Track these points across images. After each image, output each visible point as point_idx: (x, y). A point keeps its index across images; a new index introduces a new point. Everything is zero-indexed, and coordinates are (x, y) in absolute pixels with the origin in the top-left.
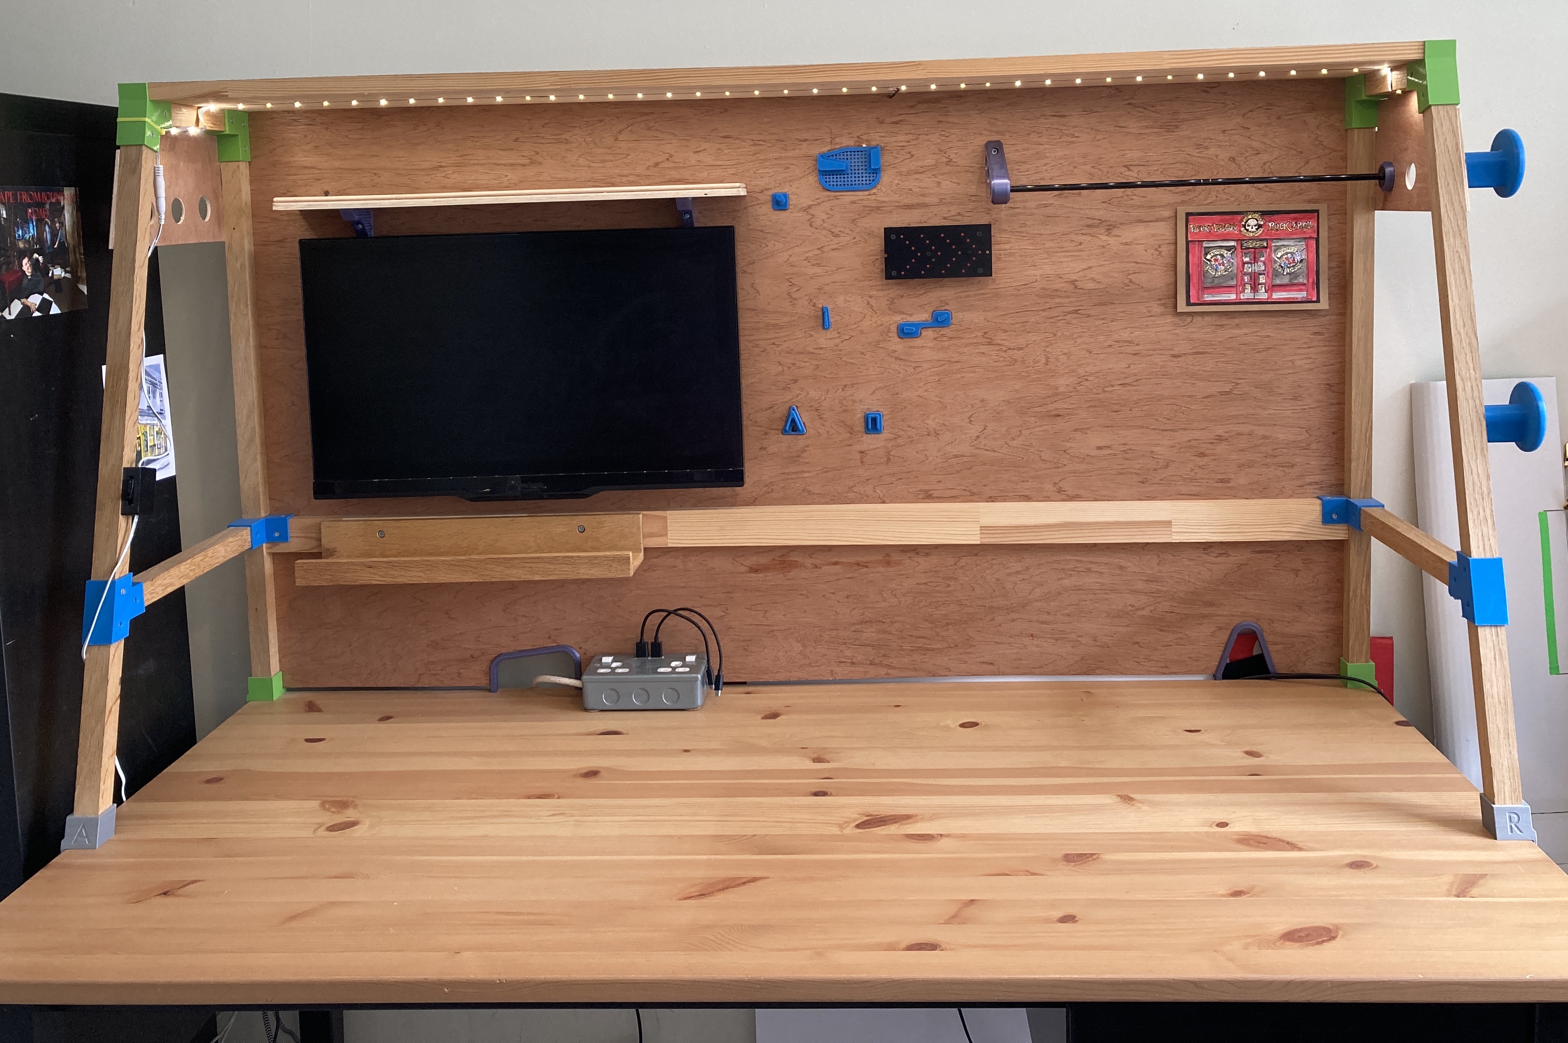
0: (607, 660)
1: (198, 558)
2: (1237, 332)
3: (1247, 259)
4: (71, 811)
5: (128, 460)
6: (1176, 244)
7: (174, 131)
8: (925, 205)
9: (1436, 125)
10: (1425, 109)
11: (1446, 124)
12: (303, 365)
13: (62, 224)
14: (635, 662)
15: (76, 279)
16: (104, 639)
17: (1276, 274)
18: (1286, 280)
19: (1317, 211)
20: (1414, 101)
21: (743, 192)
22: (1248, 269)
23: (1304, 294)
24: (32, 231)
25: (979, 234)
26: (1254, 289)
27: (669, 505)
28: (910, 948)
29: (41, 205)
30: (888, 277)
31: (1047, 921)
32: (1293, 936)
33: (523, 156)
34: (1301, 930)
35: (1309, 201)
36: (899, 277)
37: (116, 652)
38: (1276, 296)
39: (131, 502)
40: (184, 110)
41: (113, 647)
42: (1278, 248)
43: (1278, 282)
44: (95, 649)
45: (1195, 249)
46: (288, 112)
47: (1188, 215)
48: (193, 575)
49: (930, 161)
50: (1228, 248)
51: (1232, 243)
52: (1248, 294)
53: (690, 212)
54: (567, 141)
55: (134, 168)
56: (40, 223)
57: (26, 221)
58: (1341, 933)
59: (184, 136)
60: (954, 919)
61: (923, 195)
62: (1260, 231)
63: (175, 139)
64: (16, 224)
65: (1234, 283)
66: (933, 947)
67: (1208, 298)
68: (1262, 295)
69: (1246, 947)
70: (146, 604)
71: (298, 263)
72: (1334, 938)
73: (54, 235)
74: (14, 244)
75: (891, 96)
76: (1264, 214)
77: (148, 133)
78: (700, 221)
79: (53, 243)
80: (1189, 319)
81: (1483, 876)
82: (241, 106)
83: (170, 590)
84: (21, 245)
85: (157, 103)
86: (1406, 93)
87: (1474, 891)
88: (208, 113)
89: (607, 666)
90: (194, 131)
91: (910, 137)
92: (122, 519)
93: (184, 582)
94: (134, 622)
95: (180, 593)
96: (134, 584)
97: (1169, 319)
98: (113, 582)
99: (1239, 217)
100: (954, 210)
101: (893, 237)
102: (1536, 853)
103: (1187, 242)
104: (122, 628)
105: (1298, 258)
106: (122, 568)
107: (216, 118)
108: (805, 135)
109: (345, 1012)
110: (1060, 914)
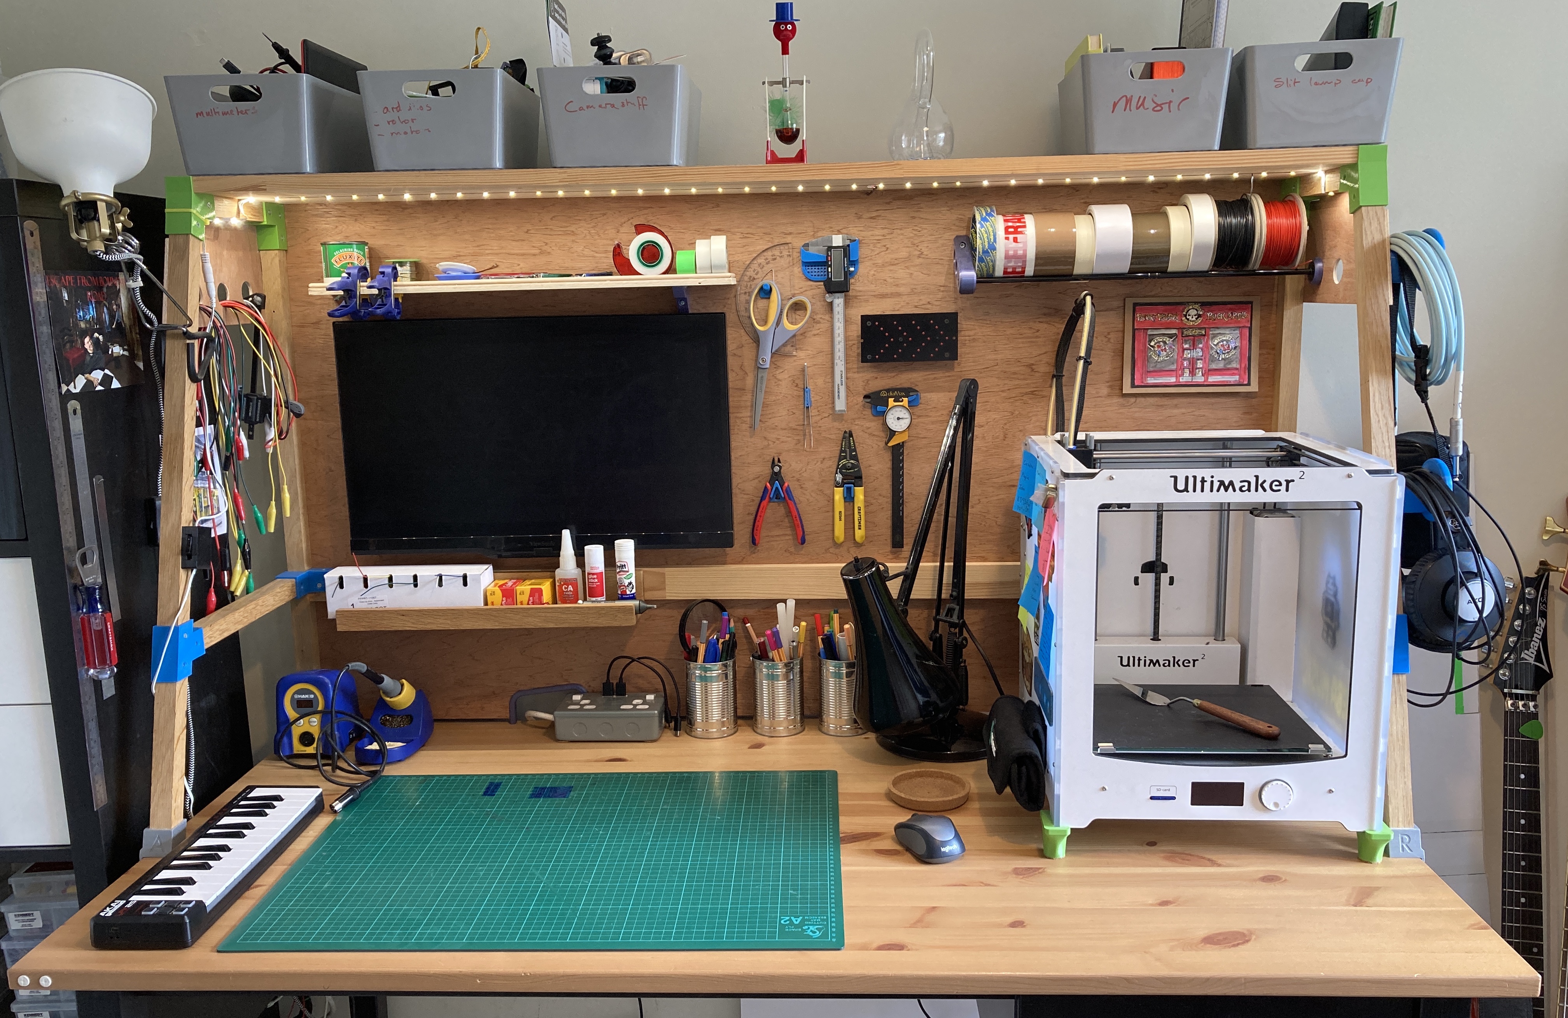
0: (577, 697)
1: (251, 606)
2: (1176, 411)
3: (1186, 346)
4: (148, 825)
5: (186, 520)
6: (1123, 331)
7: (217, 222)
8: (899, 295)
9: (1366, 224)
10: (1355, 209)
11: (1375, 224)
12: (339, 435)
13: (119, 306)
14: (602, 699)
15: (133, 357)
16: (170, 677)
17: (1213, 360)
18: (1221, 365)
19: (1251, 303)
20: (1345, 202)
21: (733, 282)
22: (1187, 355)
23: (1237, 378)
24: (92, 313)
25: (946, 321)
26: (1192, 373)
27: (666, 564)
28: (880, 948)
29: (99, 288)
30: (864, 360)
31: (1000, 926)
32: (1213, 940)
33: (534, 247)
34: (1220, 934)
35: (1245, 295)
36: (873, 360)
37: (182, 689)
38: (1212, 379)
39: (190, 557)
40: (226, 202)
41: (178, 684)
42: (1215, 336)
43: (1213, 366)
44: (163, 686)
45: (1140, 335)
46: (321, 204)
47: (1135, 305)
48: (246, 622)
49: (903, 254)
50: (1170, 336)
51: (1174, 331)
52: (1186, 378)
53: (685, 299)
54: (573, 233)
55: (183, 254)
56: (98, 303)
57: (86, 303)
58: (1254, 937)
59: (228, 228)
60: (919, 923)
61: (897, 285)
62: (1200, 320)
63: (217, 229)
64: (78, 306)
65: (1174, 367)
66: (900, 947)
67: (1151, 381)
68: (1199, 378)
69: (1172, 949)
70: (206, 647)
71: (332, 343)
72: (1247, 941)
73: (112, 316)
74: (76, 325)
75: (869, 193)
76: (1203, 304)
77: (194, 223)
78: (694, 307)
79: (111, 323)
80: (1133, 400)
81: (1377, 889)
82: (278, 199)
83: (226, 635)
84: (83, 325)
85: (201, 196)
86: (1337, 194)
87: (1370, 901)
88: (247, 205)
89: (577, 703)
90: (236, 222)
91: (886, 231)
92: (182, 573)
93: (239, 627)
94: (197, 663)
95: (234, 638)
96: (196, 629)
97: (1116, 400)
98: (176, 628)
99: (1181, 308)
100: (925, 299)
101: (869, 324)
102: (1426, 869)
103: (1134, 330)
104: (186, 668)
105: (1232, 345)
106: (183, 615)
107: (257, 210)
108: (790, 229)
109: (388, 997)
110: (1010, 919)
